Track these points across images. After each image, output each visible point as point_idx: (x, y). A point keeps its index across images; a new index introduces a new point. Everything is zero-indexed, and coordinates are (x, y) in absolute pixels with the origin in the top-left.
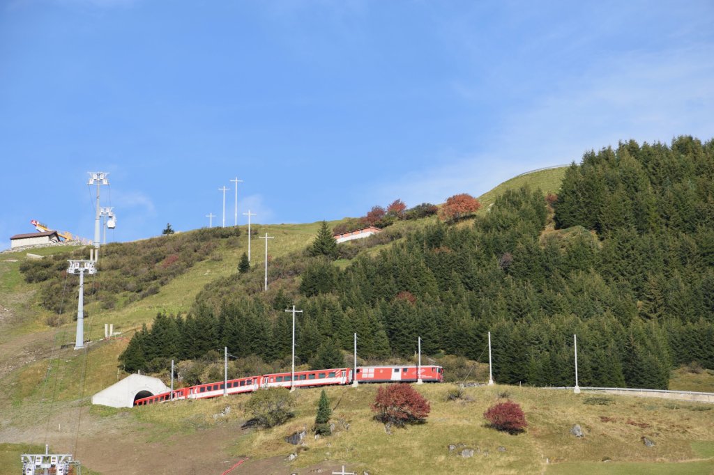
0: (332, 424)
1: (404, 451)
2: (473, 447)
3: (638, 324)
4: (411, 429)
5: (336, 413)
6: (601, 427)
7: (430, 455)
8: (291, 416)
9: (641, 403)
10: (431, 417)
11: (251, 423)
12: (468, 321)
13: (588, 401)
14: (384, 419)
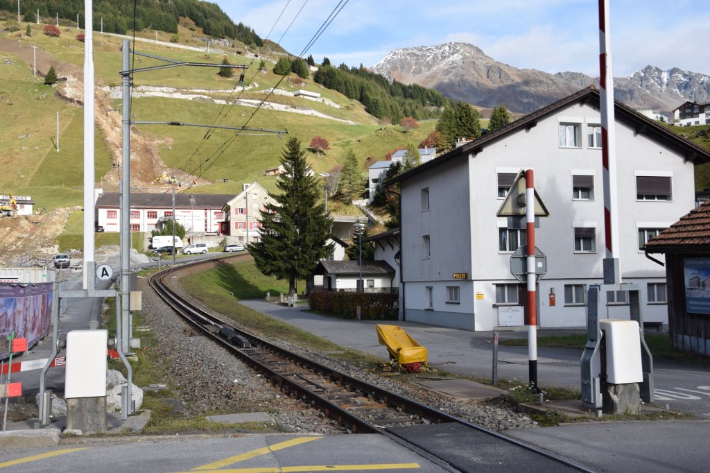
0: (32, 33)
1: (53, 44)
2: (73, 45)
3: (119, 17)
4: (55, 38)
5: (32, 30)
6: (108, 43)
7: (60, 45)
8: (19, 29)
9: (119, 38)
10: (61, 35)
11: (6, 30)
12: (72, 10)
13: (105, 36)
14: (47, 34)
